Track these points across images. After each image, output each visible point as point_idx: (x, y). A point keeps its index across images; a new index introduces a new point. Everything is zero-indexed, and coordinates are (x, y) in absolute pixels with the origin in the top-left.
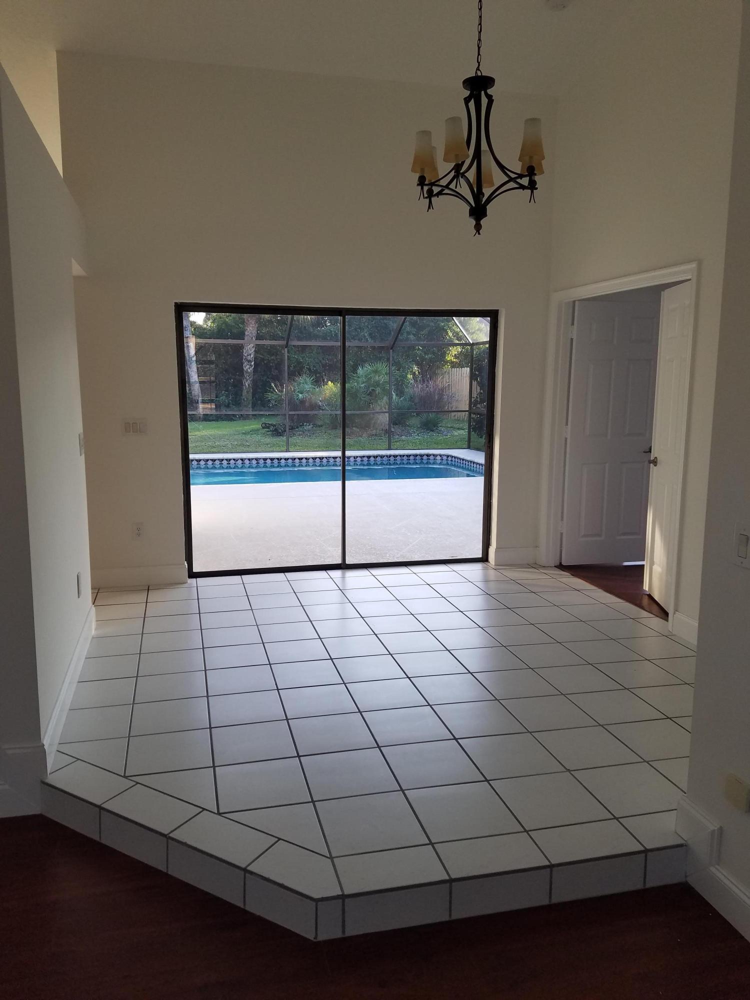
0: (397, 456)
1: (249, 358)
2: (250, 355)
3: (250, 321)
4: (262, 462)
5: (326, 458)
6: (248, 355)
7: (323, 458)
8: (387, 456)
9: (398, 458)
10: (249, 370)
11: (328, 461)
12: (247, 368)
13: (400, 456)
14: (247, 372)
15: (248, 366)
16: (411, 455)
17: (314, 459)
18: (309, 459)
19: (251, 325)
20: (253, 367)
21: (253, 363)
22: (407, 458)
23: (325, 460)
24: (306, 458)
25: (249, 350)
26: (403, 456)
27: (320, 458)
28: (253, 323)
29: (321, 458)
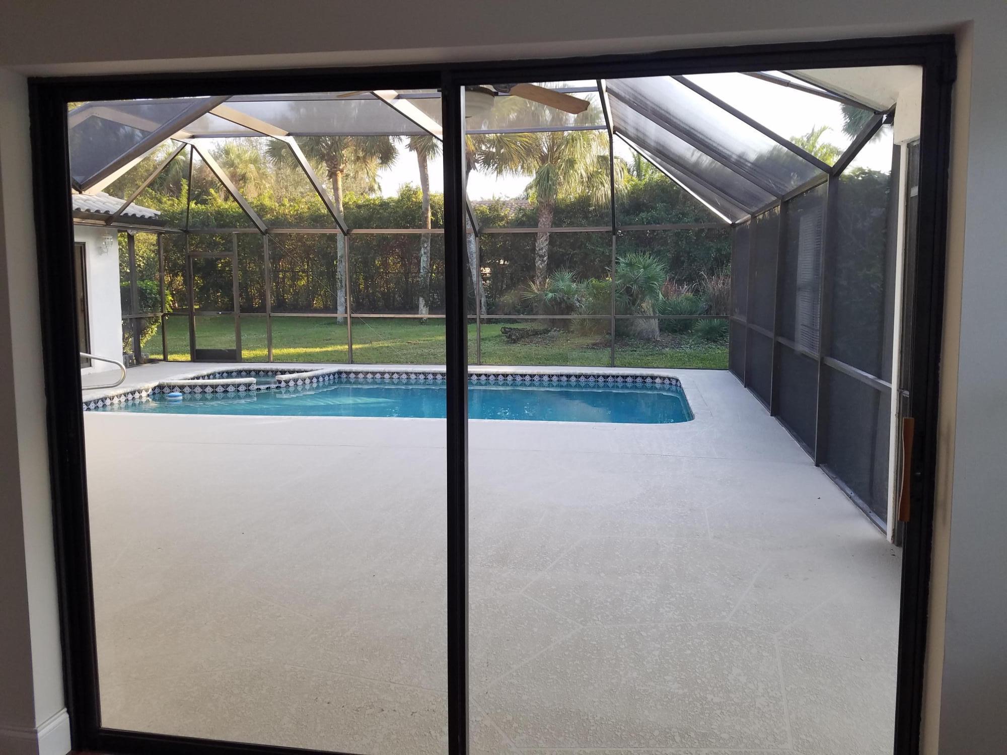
0: (608, 376)
1: (541, 252)
2: (542, 249)
3: (543, 211)
4: (430, 377)
5: (512, 375)
6: (540, 250)
7: (507, 375)
8: (594, 376)
9: (610, 379)
10: (541, 266)
11: (514, 380)
12: (538, 264)
13: (613, 376)
14: (539, 268)
15: (540, 262)
16: (628, 376)
17: (496, 375)
18: (489, 376)
19: (544, 216)
20: (546, 263)
21: (545, 258)
22: (622, 380)
23: (510, 378)
24: (486, 375)
25: (542, 244)
26: (617, 377)
27: (503, 375)
28: (546, 213)
29: (505, 375)
